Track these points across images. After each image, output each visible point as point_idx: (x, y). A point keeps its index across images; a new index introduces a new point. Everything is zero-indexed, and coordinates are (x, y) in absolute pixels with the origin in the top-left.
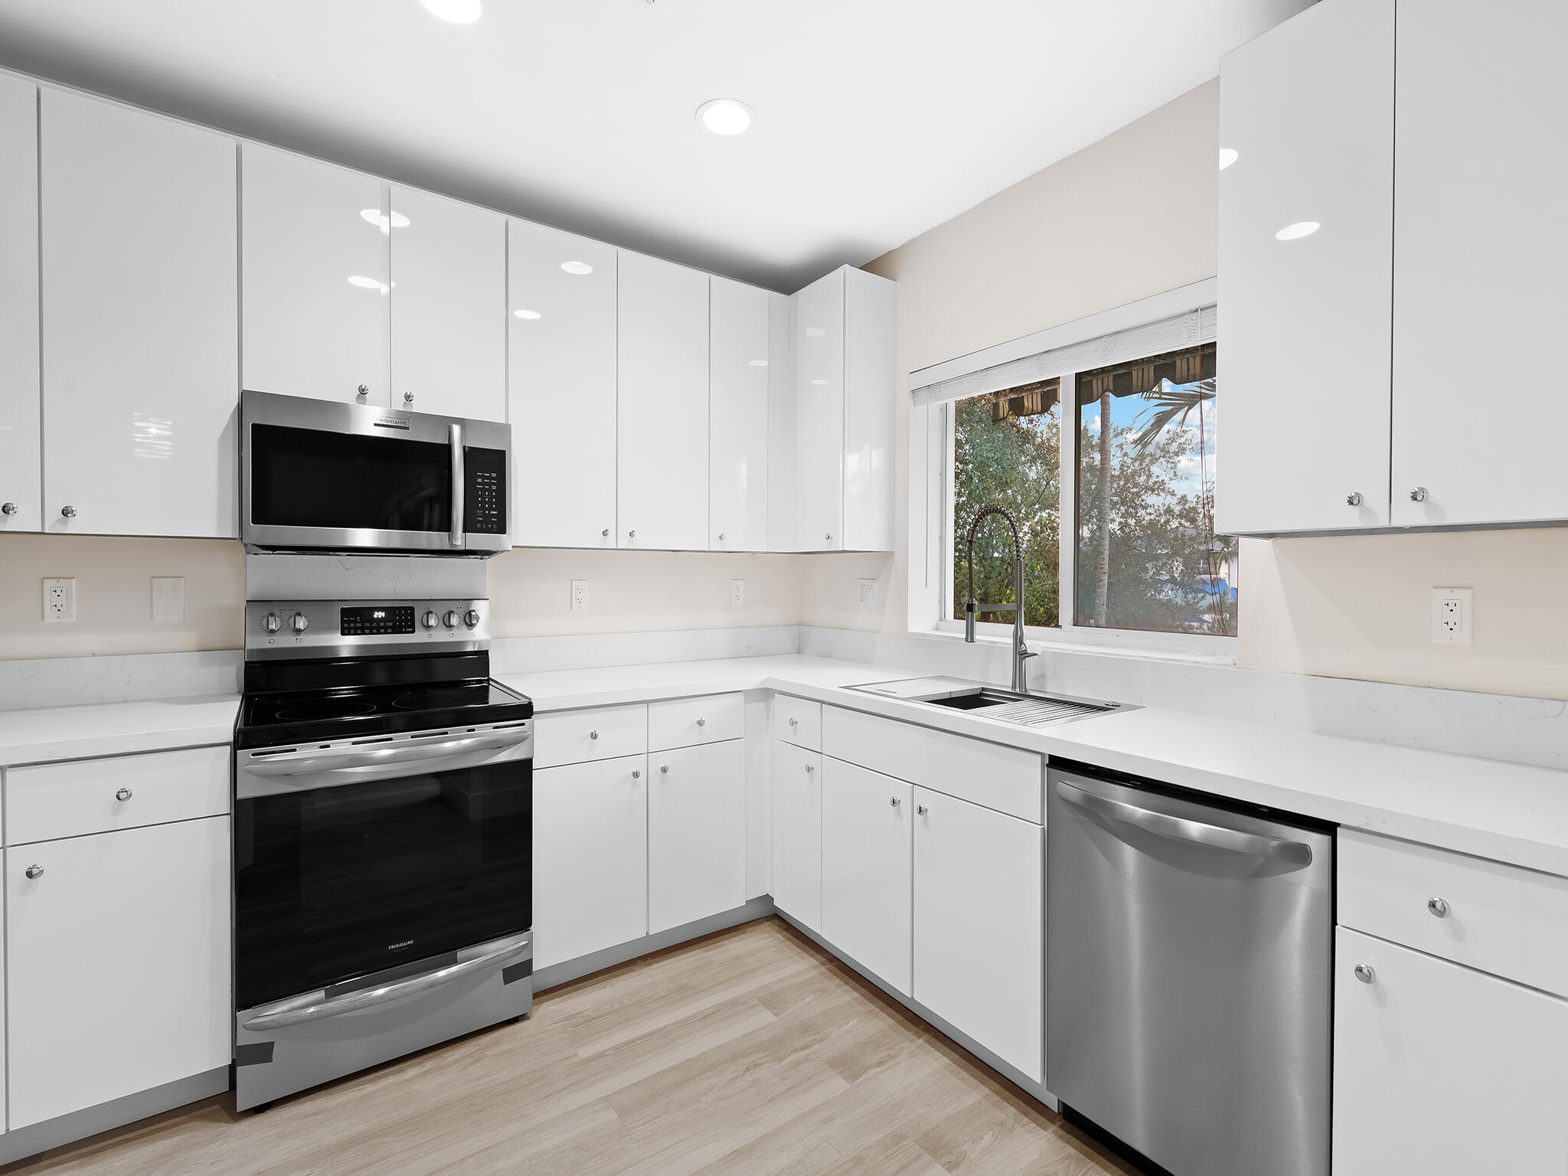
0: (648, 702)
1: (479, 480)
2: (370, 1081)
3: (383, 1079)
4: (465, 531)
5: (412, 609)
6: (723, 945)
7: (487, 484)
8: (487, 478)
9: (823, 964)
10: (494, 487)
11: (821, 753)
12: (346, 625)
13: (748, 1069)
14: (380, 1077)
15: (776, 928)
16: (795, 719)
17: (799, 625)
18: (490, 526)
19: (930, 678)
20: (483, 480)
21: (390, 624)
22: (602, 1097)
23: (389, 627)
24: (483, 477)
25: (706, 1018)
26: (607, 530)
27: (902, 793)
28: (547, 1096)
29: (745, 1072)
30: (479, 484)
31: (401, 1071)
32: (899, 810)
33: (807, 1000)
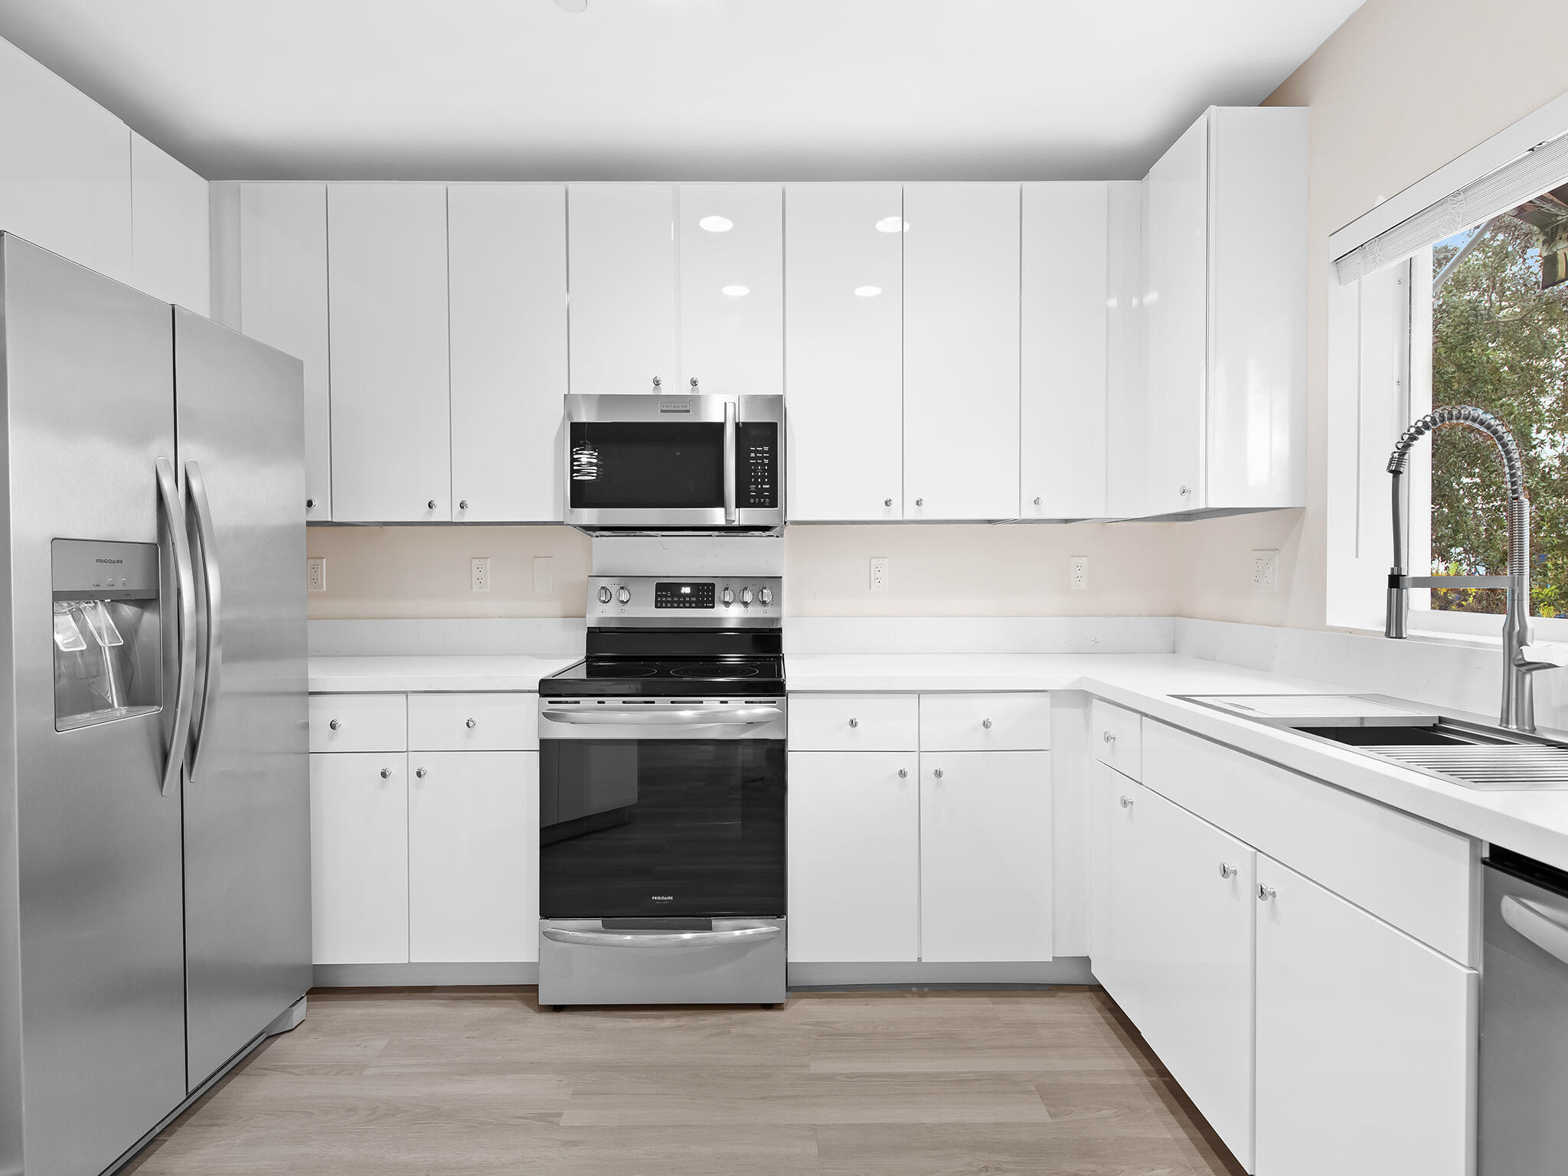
0: (919, 693)
1: (753, 455)
2: (636, 1017)
3: (645, 1020)
4: (738, 506)
5: (713, 585)
6: (1019, 1003)
7: (759, 458)
8: (760, 452)
9: (1147, 1073)
10: (766, 461)
11: (1141, 783)
12: (659, 599)
13: (986, 1169)
14: (644, 1017)
15: (1099, 1004)
16: (1112, 733)
17: (1174, 616)
18: (762, 500)
19: (1351, 696)
20: (756, 454)
21: (694, 599)
22: (811, 1125)
23: (693, 602)
24: (756, 452)
25: (960, 1081)
26: (890, 500)
27: (1239, 859)
28: (763, 1098)
29: (980, 1170)
30: (753, 458)
31: (661, 1017)
32: (1234, 885)
33: (1105, 1113)
